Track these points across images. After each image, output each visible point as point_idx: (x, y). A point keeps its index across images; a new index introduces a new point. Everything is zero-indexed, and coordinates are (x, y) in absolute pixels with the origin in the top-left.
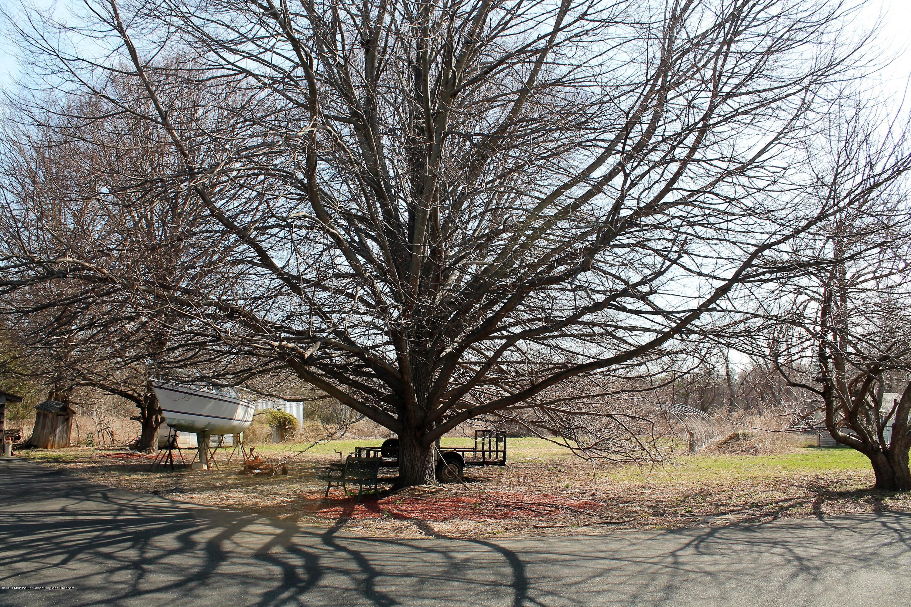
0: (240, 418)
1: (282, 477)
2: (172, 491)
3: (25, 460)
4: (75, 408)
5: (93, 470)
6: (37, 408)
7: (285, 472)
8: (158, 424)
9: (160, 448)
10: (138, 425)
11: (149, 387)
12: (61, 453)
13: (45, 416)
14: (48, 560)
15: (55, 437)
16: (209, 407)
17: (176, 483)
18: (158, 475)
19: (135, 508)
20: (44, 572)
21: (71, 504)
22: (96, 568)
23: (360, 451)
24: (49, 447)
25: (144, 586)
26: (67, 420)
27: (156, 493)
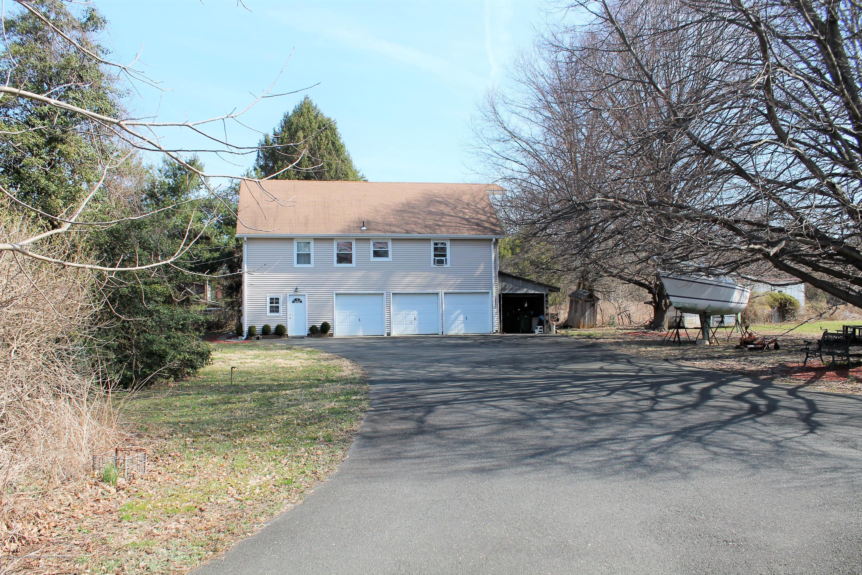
0: (737, 301)
1: (774, 352)
2: (679, 359)
3: (566, 336)
4: (599, 295)
5: (618, 344)
6: (570, 296)
7: (777, 347)
8: (667, 307)
9: (670, 328)
10: (651, 309)
11: (658, 276)
12: (591, 332)
13: (577, 302)
14: (599, 393)
15: (585, 319)
16: (708, 292)
17: (682, 354)
18: (668, 348)
19: (651, 369)
20: (598, 398)
21: (606, 365)
22: (628, 398)
23: (847, 329)
24: (581, 327)
25: (657, 407)
26: (593, 305)
27: (666, 360)
